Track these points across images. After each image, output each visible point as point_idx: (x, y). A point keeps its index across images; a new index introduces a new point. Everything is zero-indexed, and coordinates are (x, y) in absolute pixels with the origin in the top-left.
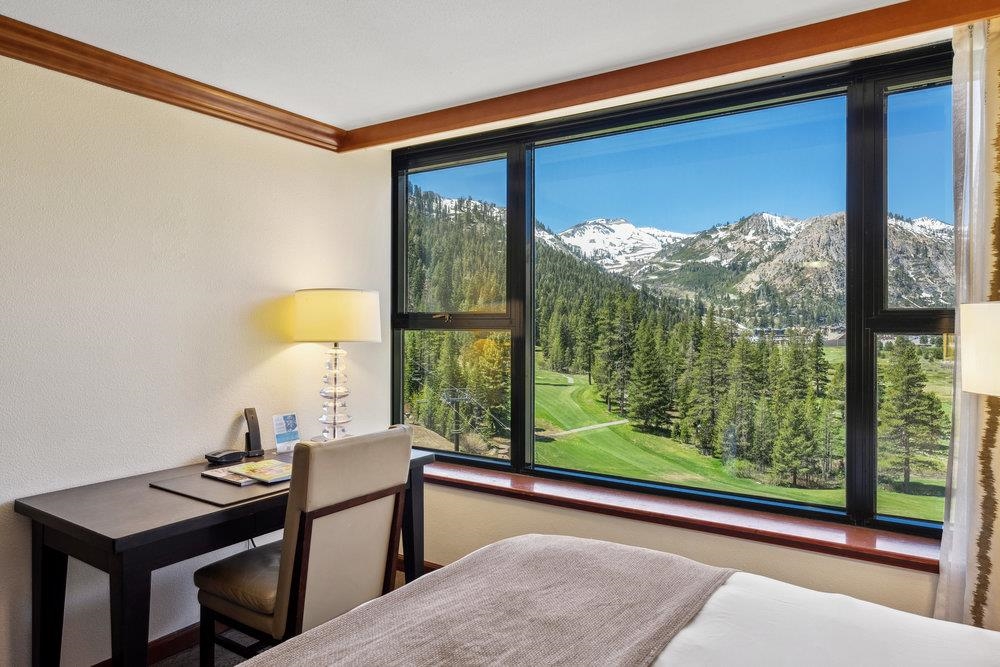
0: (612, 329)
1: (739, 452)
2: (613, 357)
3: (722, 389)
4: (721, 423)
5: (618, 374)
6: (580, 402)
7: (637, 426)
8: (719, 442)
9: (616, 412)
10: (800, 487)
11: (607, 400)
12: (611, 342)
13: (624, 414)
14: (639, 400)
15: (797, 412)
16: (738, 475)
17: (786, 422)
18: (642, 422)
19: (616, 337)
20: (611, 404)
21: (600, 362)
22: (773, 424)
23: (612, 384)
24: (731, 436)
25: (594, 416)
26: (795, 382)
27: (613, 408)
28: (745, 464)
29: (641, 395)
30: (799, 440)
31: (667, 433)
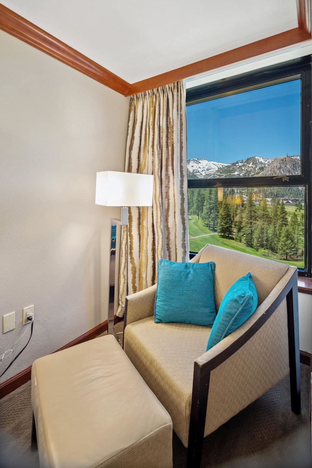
0: (210, 199)
1: (262, 246)
2: (211, 209)
3: (255, 222)
4: (255, 235)
5: (213, 215)
6: (197, 226)
7: (221, 235)
8: (255, 242)
9: (211, 230)
10: (288, 260)
11: (208, 225)
12: (210, 204)
13: (215, 231)
14: (222, 225)
16: (264, 255)
17: (283, 235)
18: (223, 234)
19: (212, 201)
20: (210, 227)
21: (205, 211)
22: (277, 236)
23: (210, 219)
24: (260, 240)
25: (203, 231)
26: (282, 219)
27: (210, 228)
28: (267, 251)
29: (222, 223)
30: (289, 242)
31: (233, 239)
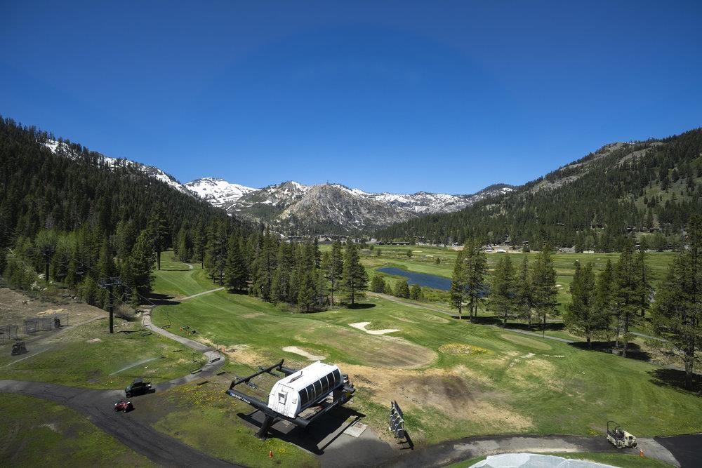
0: (215, 238)
1: (282, 299)
2: (215, 253)
3: (274, 268)
4: (273, 285)
5: (219, 263)
6: (196, 279)
7: (231, 290)
8: (273, 295)
9: (218, 284)
10: (310, 312)
11: (213, 277)
12: (215, 245)
13: (222, 284)
14: (231, 276)
15: (308, 277)
16: (282, 311)
17: (304, 282)
18: (233, 288)
19: (217, 242)
20: (215, 279)
21: (208, 256)
22: (297, 283)
23: (215, 269)
24: (278, 291)
25: (205, 287)
26: (307, 262)
27: (216, 281)
28: (286, 304)
29: (232, 273)
30: (310, 290)
31: (246, 293)
